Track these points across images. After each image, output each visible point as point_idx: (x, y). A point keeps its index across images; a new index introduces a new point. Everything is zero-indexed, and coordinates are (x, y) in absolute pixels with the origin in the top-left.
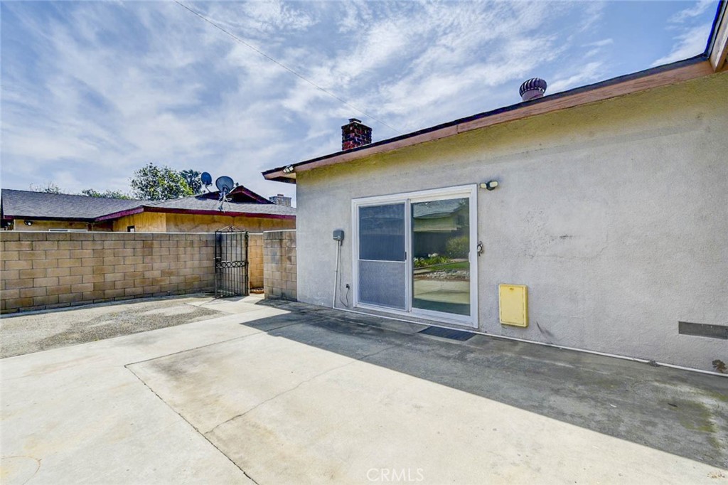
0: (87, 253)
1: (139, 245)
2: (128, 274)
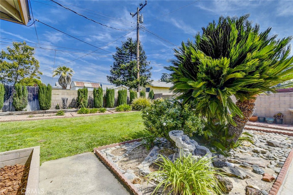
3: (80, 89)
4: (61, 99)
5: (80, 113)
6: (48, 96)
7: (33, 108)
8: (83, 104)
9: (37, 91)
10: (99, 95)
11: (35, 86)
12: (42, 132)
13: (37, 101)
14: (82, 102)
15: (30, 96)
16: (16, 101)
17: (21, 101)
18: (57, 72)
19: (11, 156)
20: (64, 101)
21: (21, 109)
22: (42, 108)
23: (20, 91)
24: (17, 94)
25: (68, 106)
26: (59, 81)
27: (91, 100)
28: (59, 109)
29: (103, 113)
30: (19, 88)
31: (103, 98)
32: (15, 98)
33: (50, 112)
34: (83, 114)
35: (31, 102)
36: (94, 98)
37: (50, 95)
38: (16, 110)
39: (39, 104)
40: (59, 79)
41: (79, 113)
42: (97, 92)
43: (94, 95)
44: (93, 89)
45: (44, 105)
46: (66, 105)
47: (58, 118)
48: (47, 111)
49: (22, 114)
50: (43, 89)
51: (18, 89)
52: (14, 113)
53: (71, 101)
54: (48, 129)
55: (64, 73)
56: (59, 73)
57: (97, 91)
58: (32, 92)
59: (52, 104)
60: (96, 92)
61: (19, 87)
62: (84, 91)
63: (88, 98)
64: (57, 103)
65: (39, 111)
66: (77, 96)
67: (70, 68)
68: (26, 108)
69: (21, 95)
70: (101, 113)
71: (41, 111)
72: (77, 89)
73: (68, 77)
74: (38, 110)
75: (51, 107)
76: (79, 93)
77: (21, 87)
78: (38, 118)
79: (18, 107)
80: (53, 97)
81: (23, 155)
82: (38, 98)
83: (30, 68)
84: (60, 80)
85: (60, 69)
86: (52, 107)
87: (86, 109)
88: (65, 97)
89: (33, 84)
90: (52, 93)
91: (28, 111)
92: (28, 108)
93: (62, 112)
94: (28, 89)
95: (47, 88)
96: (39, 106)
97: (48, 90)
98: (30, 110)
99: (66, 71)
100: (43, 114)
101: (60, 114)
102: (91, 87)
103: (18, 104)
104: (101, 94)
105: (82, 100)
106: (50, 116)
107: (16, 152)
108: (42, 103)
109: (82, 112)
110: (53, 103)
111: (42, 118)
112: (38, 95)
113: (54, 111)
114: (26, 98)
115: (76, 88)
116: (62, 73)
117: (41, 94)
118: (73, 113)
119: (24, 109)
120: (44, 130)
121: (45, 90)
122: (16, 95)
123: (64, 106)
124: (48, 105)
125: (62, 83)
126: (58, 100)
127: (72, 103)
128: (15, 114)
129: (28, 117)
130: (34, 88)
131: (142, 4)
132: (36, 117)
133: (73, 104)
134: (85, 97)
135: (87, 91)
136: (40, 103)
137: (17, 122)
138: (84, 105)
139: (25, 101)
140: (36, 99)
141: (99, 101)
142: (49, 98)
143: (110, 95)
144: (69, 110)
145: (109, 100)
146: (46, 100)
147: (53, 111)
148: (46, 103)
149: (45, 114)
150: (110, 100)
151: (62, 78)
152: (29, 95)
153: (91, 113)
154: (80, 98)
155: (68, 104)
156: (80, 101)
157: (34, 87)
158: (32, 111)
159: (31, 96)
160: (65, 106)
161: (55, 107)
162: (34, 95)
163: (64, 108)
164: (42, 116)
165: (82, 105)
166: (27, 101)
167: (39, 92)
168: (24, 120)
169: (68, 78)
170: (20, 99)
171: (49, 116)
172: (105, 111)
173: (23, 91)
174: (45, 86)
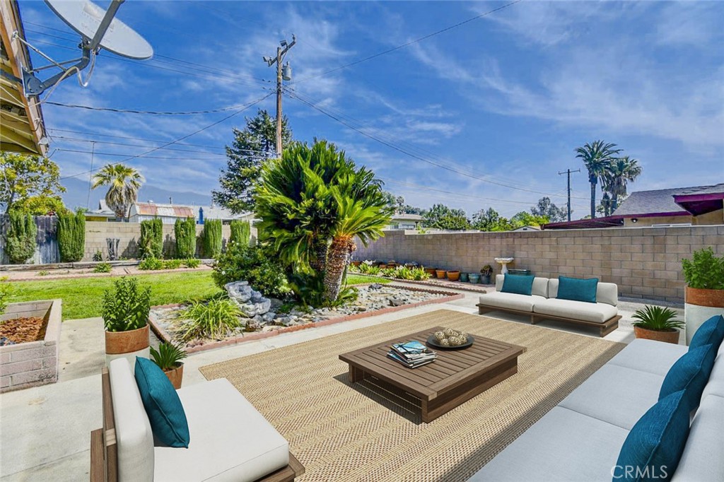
0: (597, 247)
1: (649, 242)
2: (636, 271)
3: (145, 221)
4: (106, 241)
5: (144, 269)
6: (78, 234)
7: (46, 259)
8: (150, 251)
9: (54, 226)
10: (186, 234)
11: (51, 215)
12: (64, 295)
13: (54, 246)
14: (148, 247)
15: (40, 235)
16: (13, 244)
17: (23, 244)
18: (101, 179)
19: (27, 308)
20: (111, 245)
21: (21, 260)
22: (64, 259)
23: (21, 226)
24: (13, 231)
25: (120, 254)
26: (107, 199)
27: (172, 243)
28: (101, 260)
29: (193, 269)
30: (18, 220)
31: (196, 239)
32: (10, 239)
33: (82, 266)
34: (151, 269)
35: (43, 248)
36: (177, 238)
37: (82, 233)
38: (13, 262)
39: (58, 251)
40: (107, 194)
41: (142, 269)
42: (182, 227)
43: (176, 233)
44: (175, 220)
45: (69, 253)
46: (115, 252)
47: (97, 276)
48: (74, 263)
49: (25, 270)
50: (67, 220)
51: (17, 223)
52: (10, 267)
53: (127, 245)
54: (76, 290)
55: (120, 180)
56: (105, 181)
57: (182, 225)
58: (45, 226)
59: (86, 251)
60: (179, 226)
61: (17, 218)
62: (154, 225)
63: (164, 239)
64: (98, 248)
65: (57, 264)
66: (140, 235)
67: (133, 169)
68: (32, 259)
69: (22, 233)
70: (188, 269)
71: (63, 264)
72: (141, 219)
73: (129, 189)
74: (57, 262)
75: (85, 257)
76: (144, 229)
77: (22, 218)
78: (57, 276)
79: (17, 256)
80: (88, 237)
81: (41, 307)
82: (56, 239)
83: (40, 179)
84: (109, 197)
85: (108, 170)
86: (86, 255)
87: (156, 260)
88: (115, 236)
89: (46, 210)
90: (87, 230)
91: (36, 264)
92: (37, 258)
93: (105, 267)
94: (37, 221)
95: (76, 218)
96: (58, 254)
97: (77, 223)
98: (41, 261)
99: (123, 177)
100: (66, 270)
101: (102, 269)
102: (172, 215)
103: (16, 250)
104: (190, 231)
105: (149, 243)
106: (82, 273)
107: (33, 304)
108: (65, 249)
109: (148, 266)
110: (89, 249)
111: (65, 276)
112: (57, 233)
113: (90, 265)
114: (33, 240)
115: (139, 218)
116: (115, 181)
117: (62, 230)
118: (129, 268)
119: (28, 261)
120: (68, 292)
121: (71, 222)
122: (11, 232)
123: (111, 255)
124: (77, 252)
125: (114, 203)
126: (100, 243)
127: (128, 248)
128: (10, 269)
129: (38, 275)
130: (49, 218)
131: (285, 43)
132: (53, 274)
133: (130, 250)
134: (155, 236)
135: (161, 225)
136: (60, 249)
137: (17, 282)
138: (155, 253)
139: (30, 245)
140: (52, 242)
141: (187, 244)
142: (80, 240)
143: (210, 233)
144: (122, 262)
145: (209, 243)
146: (74, 242)
147: (88, 265)
148: (74, 250)
149: (71, 270)
150: (212, 242)
151: (114, 191)
152: (38, 233)
153: (166, 268)
154: (146, 239)
155: (120, 252)
156: (146, 245)
157: (48, 216)
158: (45, 264)
159: (42, 235)
160: (113, 254)
161: (93, 256)
162: (48, 233)
163: (112, 259)
164: (65, 274)
165: (149, 253)
166: (36, 244)
167: (58, 226)
168: (30, 280)
169: (129, 193)
170: (20, 240)
171: (79, 273)
172: (198, 266)
173: (26, 225)
174: (72, 215)
